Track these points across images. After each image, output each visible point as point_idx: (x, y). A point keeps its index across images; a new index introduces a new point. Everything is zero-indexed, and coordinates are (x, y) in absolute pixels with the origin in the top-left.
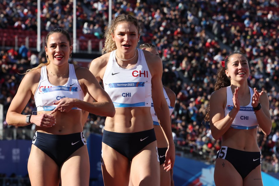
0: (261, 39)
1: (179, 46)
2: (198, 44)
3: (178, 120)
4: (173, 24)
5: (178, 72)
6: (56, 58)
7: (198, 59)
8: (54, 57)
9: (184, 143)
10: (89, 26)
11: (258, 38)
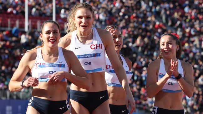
0: (198, 22)
1: (135, 27)
2: (149, 26)
3: (134, 85)
4: (130, 10)
5: (134, 47)
6: (50, 41)
7: (149, 38)
8: (49, 41)
9: (138, 102)
10: (65, 12)
11: (195, 21)
